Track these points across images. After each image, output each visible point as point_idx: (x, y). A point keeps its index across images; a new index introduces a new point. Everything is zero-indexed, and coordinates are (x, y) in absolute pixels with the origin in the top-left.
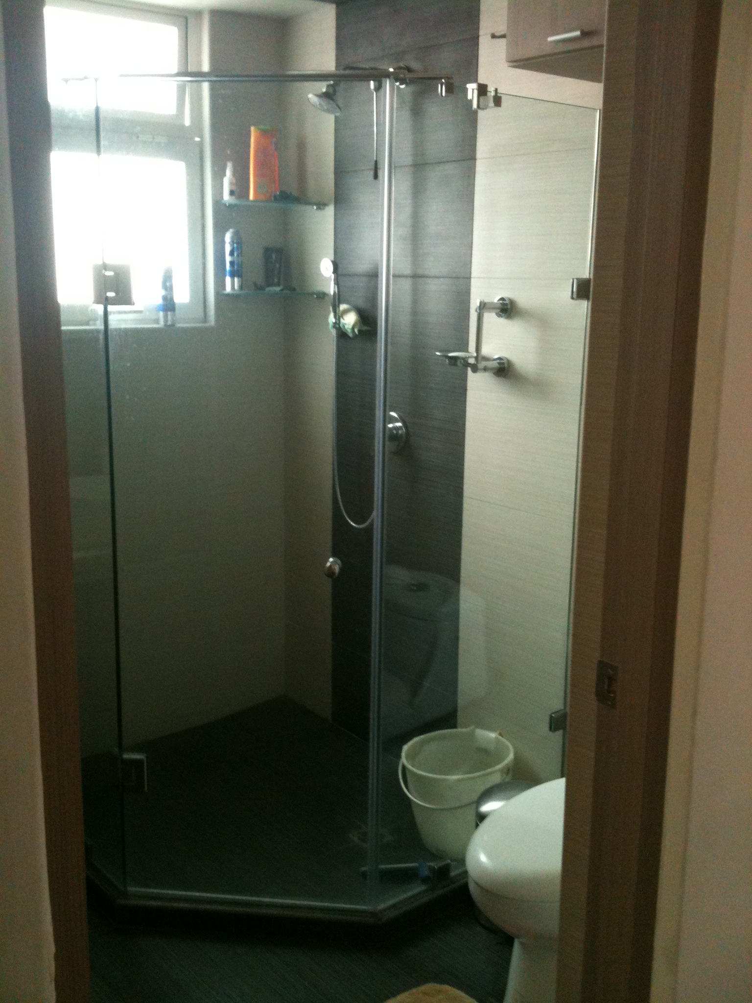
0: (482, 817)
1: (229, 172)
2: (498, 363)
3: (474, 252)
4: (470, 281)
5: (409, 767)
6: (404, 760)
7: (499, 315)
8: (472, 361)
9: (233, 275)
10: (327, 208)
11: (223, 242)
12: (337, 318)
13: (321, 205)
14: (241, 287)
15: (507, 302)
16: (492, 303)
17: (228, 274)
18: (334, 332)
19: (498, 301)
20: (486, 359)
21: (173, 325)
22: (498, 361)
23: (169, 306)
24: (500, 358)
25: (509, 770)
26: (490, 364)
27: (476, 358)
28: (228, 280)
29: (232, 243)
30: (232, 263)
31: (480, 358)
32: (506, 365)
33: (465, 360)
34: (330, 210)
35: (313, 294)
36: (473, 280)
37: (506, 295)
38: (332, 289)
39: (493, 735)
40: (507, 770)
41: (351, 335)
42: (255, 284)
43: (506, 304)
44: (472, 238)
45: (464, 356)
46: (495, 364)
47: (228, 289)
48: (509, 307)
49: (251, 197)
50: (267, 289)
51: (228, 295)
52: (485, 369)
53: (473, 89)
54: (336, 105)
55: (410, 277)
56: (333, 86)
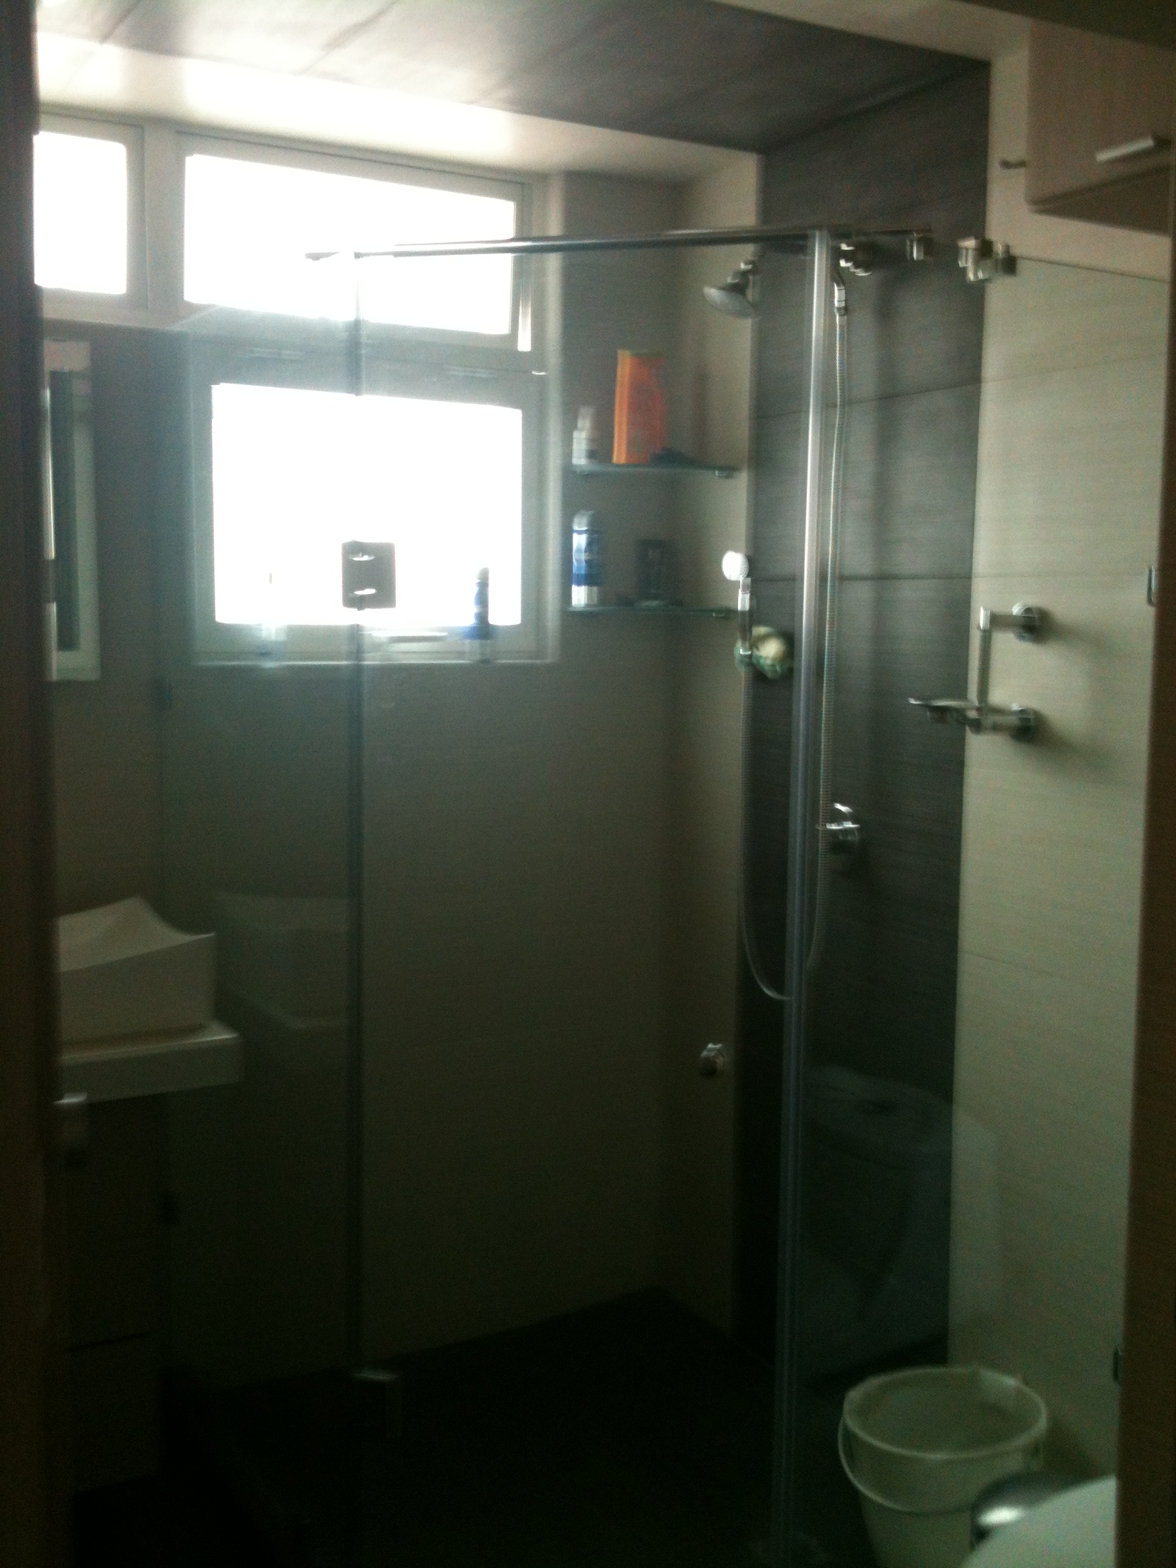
0: (981, 1535)
1: (582, 422)
2: (1020, 719)
3: (977, 534)
4: (973, 580)
5: (857, 1431)
6: (850, 1420)
7: (1021, 637)
8: (972, 714)
9: (589, 580)
10: (738, 475)
12: (749, 647)
13: (729, 470)
15: (1037, 615)
16: (1013, 617)
17: (574, 579)
18: (742, 672)
19: (1021, 612)
20: (998, 711)
22: (1020, 715)
23: (482, 630)
24: (1022, 712)
25: (1038, 1448)
26: (1004, 720)
27: (980, 710)
28: (576, 589)
30: (585, 563)
31: (986, 711)
32: (1032, 723)
33: (959, 712)
34: (743, 478)
35: (711, 611)
36: (977, 579)
37: (1035, 601)
38: (743, 602)
39: (1010, 1382)
40: (1034, 1450)
42: (621, 597)
43: (1035, 619)
45: (958, 706)
46: (1013, 721)
47: (576, 604)
48: (1037, 623)
49: (616, 459)
50: (639, 604)
51: (578, 612)
52: (996, 728)
53: (967, 249)
54: (749, 302)
55: (872, 578)
56: (744, 274)
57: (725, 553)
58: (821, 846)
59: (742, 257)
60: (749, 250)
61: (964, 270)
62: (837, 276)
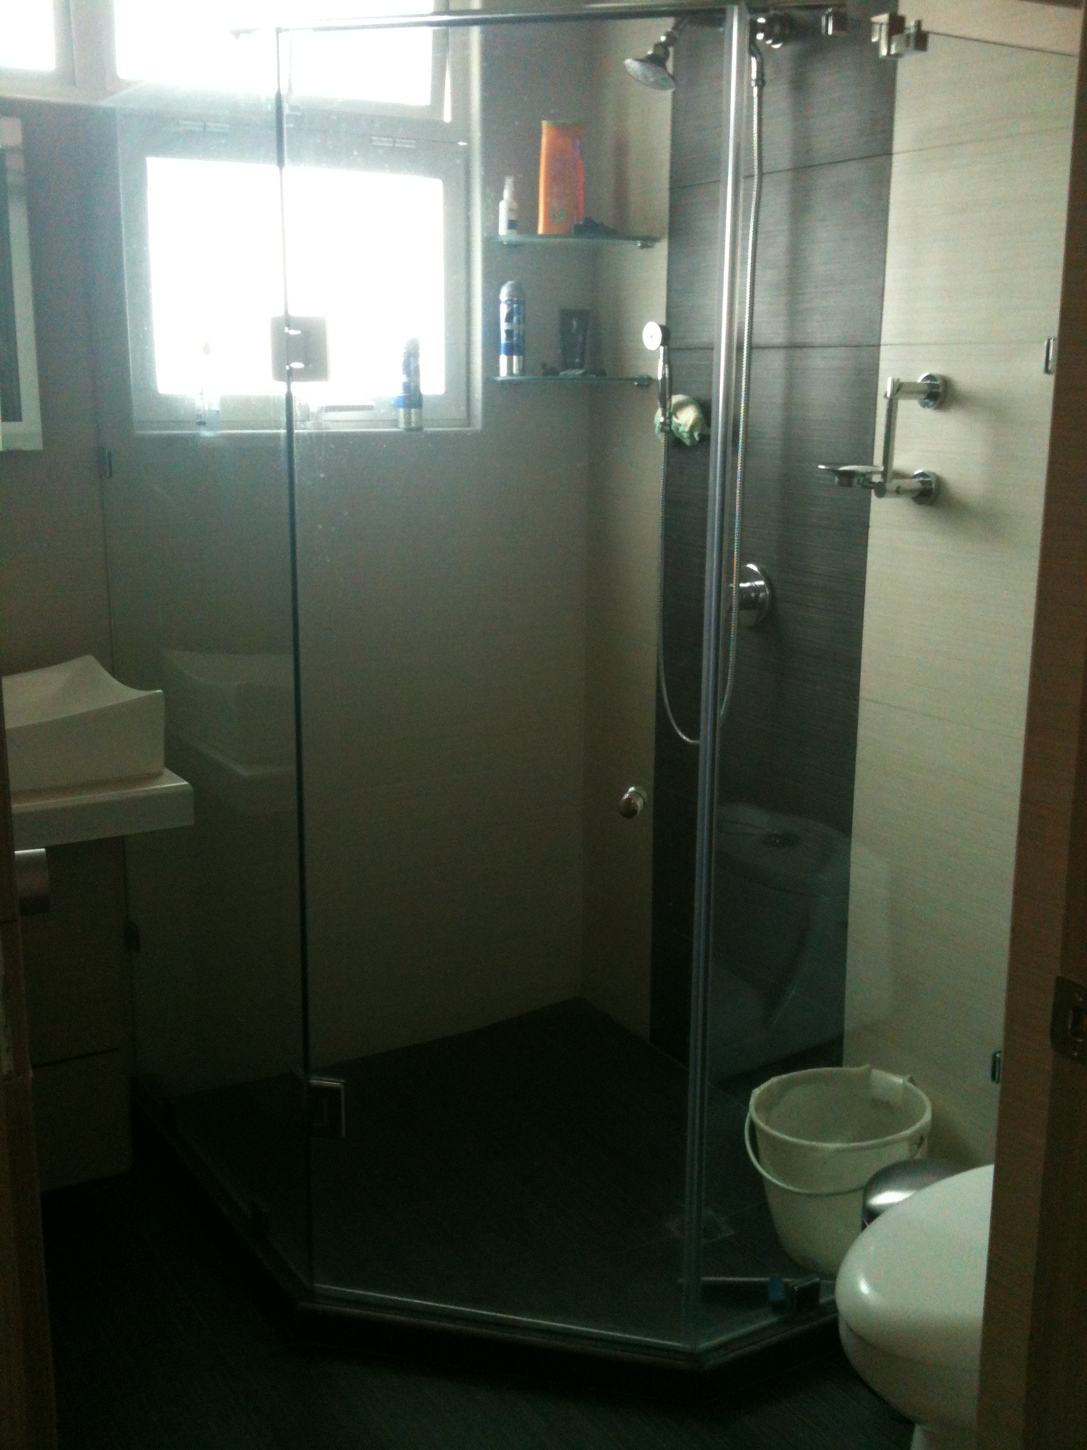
0: (871, 1215)
1: (507, 194)
2: (921, 482)
3: (886, 304)
4: (879, 349)
5: (761, 1124)
6: (752, 1113)
7: (924, 405)
8: (877, 479)
9: (510, 351)
10: (658, 245)
11: (497, 302)
12: (668, 415)
13: (648, 241)
14: (523, 371)
15: (938, 382)
16: (916, 384)
17: (503, 348)
18: (661, 438)
19: (923, 380)
20: (899, 475)
21: (419, 429)
22: (921, 479)
23: (413, 399)
24: (922, 475)
25: (922, 1139)
26: (905, 483)
27: (884, 474)
28: (503, 359)
29: (510, 302)
30: (509, 333)
31: (889, 475)
32: (934, 486)
33: (866, 476)
34: (662, 248)
35: (633, 379)
36: (882, 348)
37: (937, 370)
38: (660, 371)
39: (899, 1080)
40: (919, 1140)
41: (688, 442)
42: (544, 366)
43: (937, 386)
44: (884, 281)
45: (864, 471)
46: (916, 484)
47: (503, 373)
48: (941, 390)
49: (541, 230)
50: (562, 373)
51: (503, 382)
52: (898, 492)
53: (881, 24)
54: (669, 74)
55: (786, 347)
56: (664, 46)
57: (645, 324)
58: (735, 602)
59: (660, 30)
60: (668, 23)
61: (876, 46)
62: (753, 48)
